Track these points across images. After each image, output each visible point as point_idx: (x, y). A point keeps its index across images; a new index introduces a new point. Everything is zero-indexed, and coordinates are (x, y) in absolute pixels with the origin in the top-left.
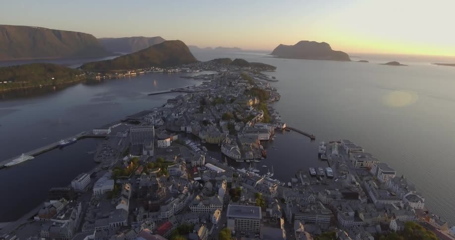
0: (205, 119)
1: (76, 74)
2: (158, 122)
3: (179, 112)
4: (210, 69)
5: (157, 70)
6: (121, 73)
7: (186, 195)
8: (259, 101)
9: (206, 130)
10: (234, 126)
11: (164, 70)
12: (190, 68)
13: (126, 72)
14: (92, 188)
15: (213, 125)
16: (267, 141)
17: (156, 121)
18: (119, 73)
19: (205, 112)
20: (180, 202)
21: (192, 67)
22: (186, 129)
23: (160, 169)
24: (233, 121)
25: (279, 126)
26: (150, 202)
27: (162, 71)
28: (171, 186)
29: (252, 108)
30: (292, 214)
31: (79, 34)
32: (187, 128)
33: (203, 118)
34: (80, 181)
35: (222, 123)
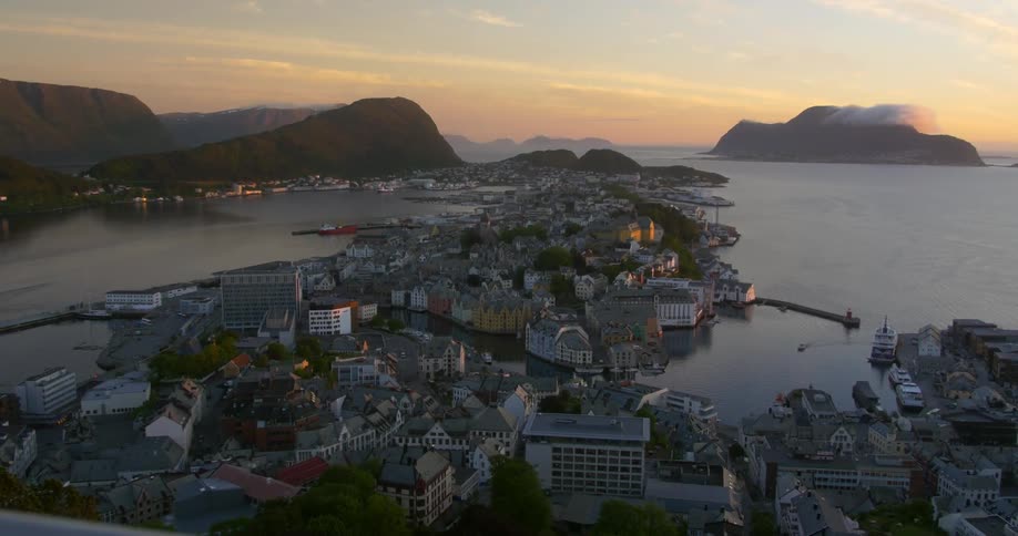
0: (473, 271)
1: (75, 189)
2: (317, 282)
3: (389, 261)
4: (503, 181)
5: (329, 184)
6: (214, 189)
7: (388, 418)
8: (662, 232)
9: (477, 297)
10: (571, 285)
11: (351, 185)
12: (438, 180)
13: (230, 188)
14: (78, 401)
15: (500, 286)
16: (689, 328)
17: (311, 278)
18: (206, 189)
19: (476, 255)
20: (365, 427)
21: (445, 176)
22: (408, 297)
23: (305, 363)
24: (568, 273)
25: (732, 296)
26: (261, 424)
27: (347, 186)
28: (340, 401)
29: (634, 246)
30: (768, 465)
31: (95, 93)
32: (413, 295)
33: (467, 270)
34: (41, 385)
35: (531, 280)
